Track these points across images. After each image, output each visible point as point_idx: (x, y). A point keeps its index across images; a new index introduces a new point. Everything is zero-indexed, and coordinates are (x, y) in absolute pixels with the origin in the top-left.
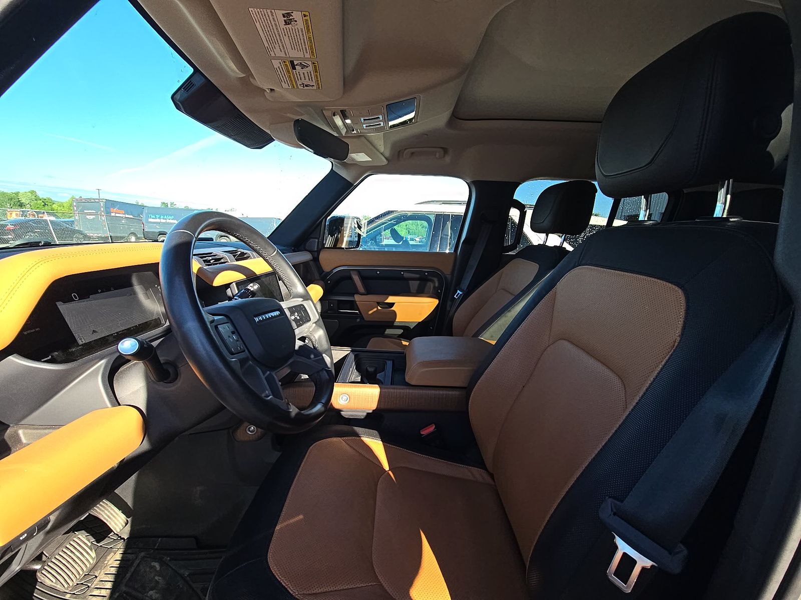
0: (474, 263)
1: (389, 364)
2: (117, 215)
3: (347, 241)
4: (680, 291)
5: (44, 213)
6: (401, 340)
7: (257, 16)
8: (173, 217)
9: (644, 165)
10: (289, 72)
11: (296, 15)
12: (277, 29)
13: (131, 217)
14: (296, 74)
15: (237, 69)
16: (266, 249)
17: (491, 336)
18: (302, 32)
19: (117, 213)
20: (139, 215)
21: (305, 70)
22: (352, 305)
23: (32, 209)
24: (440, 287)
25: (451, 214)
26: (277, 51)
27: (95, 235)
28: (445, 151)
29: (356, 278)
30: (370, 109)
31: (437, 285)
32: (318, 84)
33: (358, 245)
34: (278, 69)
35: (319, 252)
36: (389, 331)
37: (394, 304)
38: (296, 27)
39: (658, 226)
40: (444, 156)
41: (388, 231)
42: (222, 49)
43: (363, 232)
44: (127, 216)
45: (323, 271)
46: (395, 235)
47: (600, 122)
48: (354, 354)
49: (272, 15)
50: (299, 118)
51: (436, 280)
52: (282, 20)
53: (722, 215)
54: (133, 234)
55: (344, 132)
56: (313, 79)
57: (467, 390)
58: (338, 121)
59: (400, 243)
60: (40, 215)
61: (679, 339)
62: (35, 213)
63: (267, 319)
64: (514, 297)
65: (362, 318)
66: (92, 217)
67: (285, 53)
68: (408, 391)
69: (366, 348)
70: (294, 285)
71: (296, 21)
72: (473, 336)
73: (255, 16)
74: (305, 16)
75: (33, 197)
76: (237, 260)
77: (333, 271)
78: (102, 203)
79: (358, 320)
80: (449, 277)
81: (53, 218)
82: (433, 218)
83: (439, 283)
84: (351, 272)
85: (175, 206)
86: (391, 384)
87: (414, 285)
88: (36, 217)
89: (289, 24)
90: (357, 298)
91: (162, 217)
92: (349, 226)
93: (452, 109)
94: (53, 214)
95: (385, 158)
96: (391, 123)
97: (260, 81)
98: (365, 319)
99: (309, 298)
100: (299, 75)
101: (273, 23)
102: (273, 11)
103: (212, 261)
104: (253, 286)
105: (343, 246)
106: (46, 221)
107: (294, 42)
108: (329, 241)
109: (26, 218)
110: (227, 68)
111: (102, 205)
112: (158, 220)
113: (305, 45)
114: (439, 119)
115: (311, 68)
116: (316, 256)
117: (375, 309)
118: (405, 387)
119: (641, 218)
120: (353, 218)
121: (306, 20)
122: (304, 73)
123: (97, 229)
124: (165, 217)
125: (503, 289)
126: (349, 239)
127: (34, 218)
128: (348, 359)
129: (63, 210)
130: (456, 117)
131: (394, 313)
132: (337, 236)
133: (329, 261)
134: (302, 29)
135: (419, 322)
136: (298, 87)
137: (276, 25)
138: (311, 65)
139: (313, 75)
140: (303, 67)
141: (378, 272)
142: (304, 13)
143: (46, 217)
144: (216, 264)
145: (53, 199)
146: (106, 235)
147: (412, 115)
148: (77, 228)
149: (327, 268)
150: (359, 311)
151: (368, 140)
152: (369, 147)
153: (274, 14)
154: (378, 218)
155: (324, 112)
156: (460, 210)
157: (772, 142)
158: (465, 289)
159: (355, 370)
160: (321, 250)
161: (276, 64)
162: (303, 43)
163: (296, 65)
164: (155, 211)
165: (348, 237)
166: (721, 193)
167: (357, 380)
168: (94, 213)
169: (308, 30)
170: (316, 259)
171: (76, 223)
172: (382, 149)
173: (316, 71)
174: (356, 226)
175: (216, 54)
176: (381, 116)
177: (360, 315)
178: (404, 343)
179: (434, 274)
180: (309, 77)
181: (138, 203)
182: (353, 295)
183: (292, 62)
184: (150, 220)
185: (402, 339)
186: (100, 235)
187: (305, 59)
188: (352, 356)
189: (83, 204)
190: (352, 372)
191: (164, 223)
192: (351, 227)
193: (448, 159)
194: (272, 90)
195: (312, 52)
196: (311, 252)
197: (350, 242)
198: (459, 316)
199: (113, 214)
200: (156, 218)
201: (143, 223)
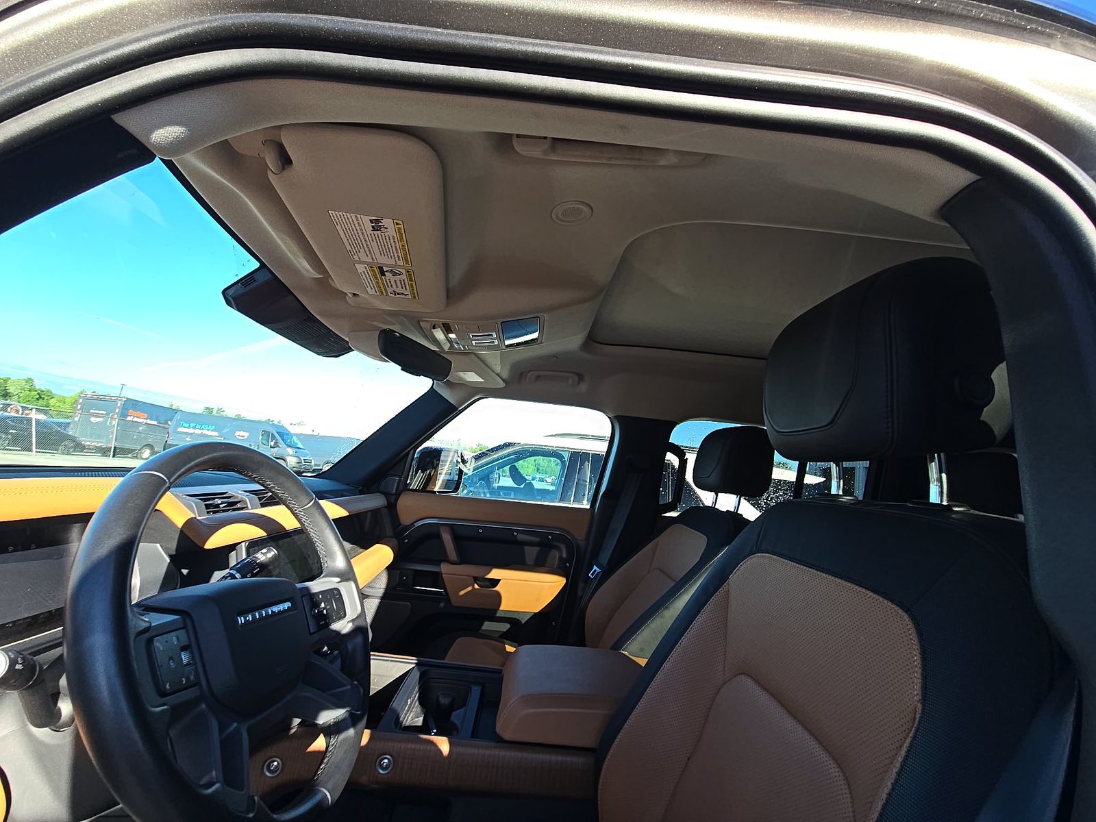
0: (618, 525)
1: (476, 691)
2: (135, 419)
3: (443, 481)
4: (906, 617)
5: (31, 409)
6: (505, 644)
7: (338, 219)
8: (213, 427)
9: (824, 424)
10: (376, 278)
11: (386, 222)
12: (363, 234)
13: (155, 423)
14: (386, 281)
15: (313, 269)
16: (296, 497)
17: (639, 651)
18: (394, 239)
19: (136, 417)
20: (166, 423)
21: (397, 278)
22: (436, 579)
23: (19, 402)
24: (569, 559)
25: (591, 452)
26: (362, 254)
27: (93, 444)
28: (581, 377)
29: (447, 538)
30: (482, 324)
31: (564, 555)
32: (414, 294)
33: (456, 489)
34: (363, 274)
35: (398, 495)
36: (487, 626)
37: (499, 580)
38: (386, 234)
39: (858, 506)
40: (579, 383)
41: (507, 468)
42: (295, 248)
43: (468, 469)
44: (149, 422)
45: (400, 524)
46: (515, 474)
47: (766, 359)
48: (419, 670)
49: (357, 220)
50: (387, 327)
51: (563, 547)
52: (369, 226)
53: (942, 501)
54: (151, 446)
55: (446, 347)
56: (407, 287)
57: (598, 753)
58: (439, 335)
59: (522, 486)
60: (27, 412)
61: (920, 706)
62: (20, 408)
63: (268, 615)
64: (674, 583)
65: (448, 601)
66: (98, 420)
67: (373, 259)
68: (497, 753)
69: (443, 660)
70: (331, 555)
71: (386, 228)
72: (612, 649)
73: (336, 218)
74: (397, 224)
75: (27, 386)
76: (263, 505)
77: (415, 524)
78: (119, 402)
79: (442, 605)
80: (582, 544)
81: (42, 417)
82: (566, 456)
83: (568, 553)
84: (441, 528)
85: (222, 413)
86: (472, 737)
87: (531, 553)
88: (20, 413)
89: (378, 230)
90: (445, 568)
91: (198, 427)
92: (449, 459)
93: (588, 331)
94: (45, 412)
95: (501, 379)
96: (507, 342)
97: (338, 283)
98: (453, 603)
99: (351, 577)
100: (390, 282)
101: (358, 228)
102: (358, 216)
103: (221, 506)
104: (267, 553)
105: (436, 489)
106: (29, 421)
107: (384, 248)
108: (416, 481)
109: (5, 414)
110: (301, 269)
111: (119, 405)
112: (191, 431)
113: (397, 253)
114: (571, 342)
115: (404, 277)
116: (393, 501)
117: (470, 589)
118: (494, 744)
119: (834, 491)
120: (456, 452)
121: (399, 228)
122: (395, 281)
123: (99, 436)
124: (203, 427)
125: (660, 570)
126: (448, 477)
127: (17, 415)
128: (408, 681)
129: (62, 407)
130: (592, 340)
131: (498, 597)
132: (430, 473)
133: (411, 509)
134: (393, 237)
135: (536, 614)
136: (387, 295)
137: (361, 229)
138: (404, 273)
139: (407, 284)
140: (395, 274)
141: (481, 531)
142: (398, 221)
143: (34, 416)
144: (228, 510)
145: (54, 392)
146: (109, 445)
147: (535, 335)
148: (70, 433)
149: (405, 519)
150: (445, 591)
151: (479, 358)
152: (481, 365)
153: (359, 219)
154: (494, 450)
155: (421, 323)
156: (601, 447)
157: (985, 409)
158: (605, 565)
159: (417, 703)
160: (402, 491)
161: (360, 268)
162: (394, 250)
163: (386, 271)
164: (192, 418)
165: (446, 474)
166: (933, 469)
167: (416, 722)
168: (103, 414)
169: (402, 239)
170: (392, 506)
171: (71, 426)
172: (498, 369)
173: (411, 280)
174: (460, 460)
175: (287, 251)
176: (494, 334)
177: (445, 597)
178: (510, 649)
179: (561, 538)
180: (401, 284)
181: (172, 405)
182: (438, 562)
183: (381, 269)
184: (180, 429)
185: (505, 641)
186: (99, 445)
187: (396, 266)
188: (416, 676)
189: (91, 402)
190: (409, 708)
191: (198, 435)
192: (451, 462)
193: (583, 387)
194: (355, 295)
195: (406, 260)
196: (386, 494)
197: (447, 483)
198: (596, 606)
199: (129, 418)
200: (189, 427)
201: (168, 433)
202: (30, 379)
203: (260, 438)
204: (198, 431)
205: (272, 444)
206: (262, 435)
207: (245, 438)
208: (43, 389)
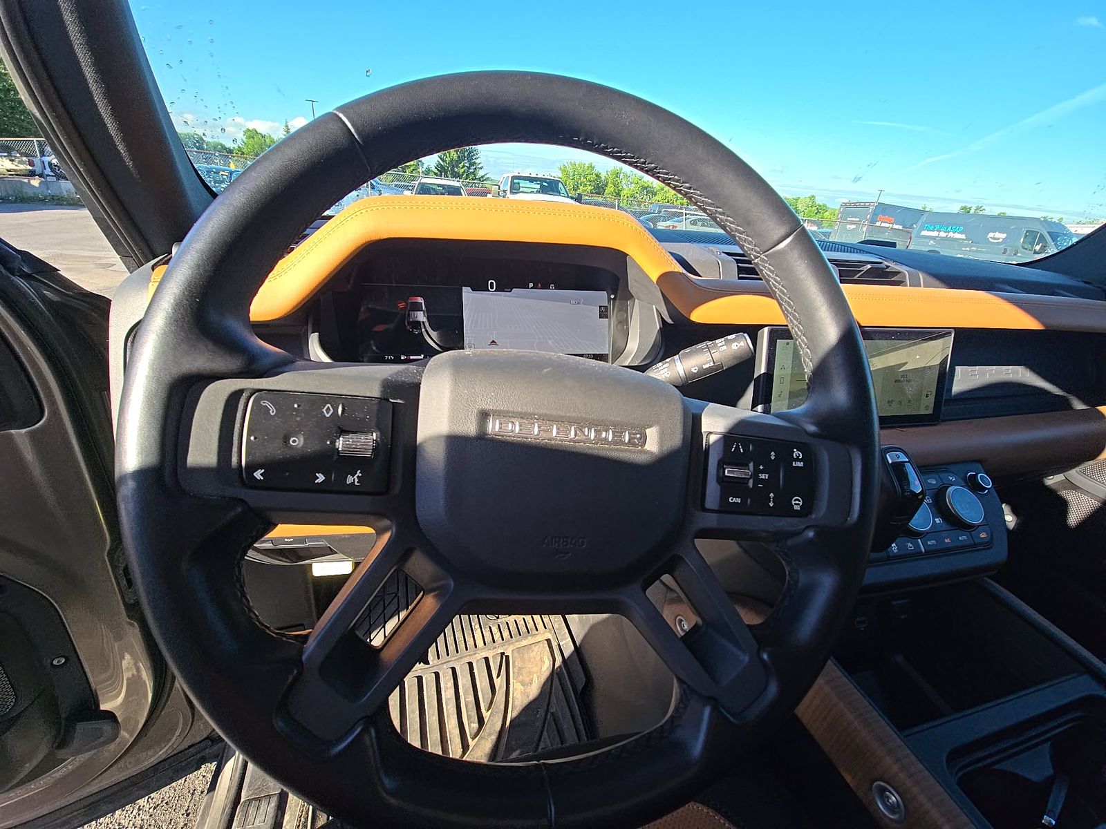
2: (883, 225)
8: (962, 229)
13: (901, 227)
19: (884, 222)
20: (911, 227)
44: (896, 226)
75: (810, 203)
78: (872, 208)
85: (980, 212)
91: (945, 229)
111: (871, 211)
112: (935, 234)
124: (951, 229)
145: (828, 205)
164: (941, 219)
184: (924, 233)
189: (849, 210)
191: (943, 239)
199: (878, 224)
200: (933, 231)
201: (910, 238)
202: (813, 196)
203: (1022, 240)
204: (943, 234)
205: (1038, 248)
206: (1026, 236)
207: (1001, 240)
208: (821, 204)
